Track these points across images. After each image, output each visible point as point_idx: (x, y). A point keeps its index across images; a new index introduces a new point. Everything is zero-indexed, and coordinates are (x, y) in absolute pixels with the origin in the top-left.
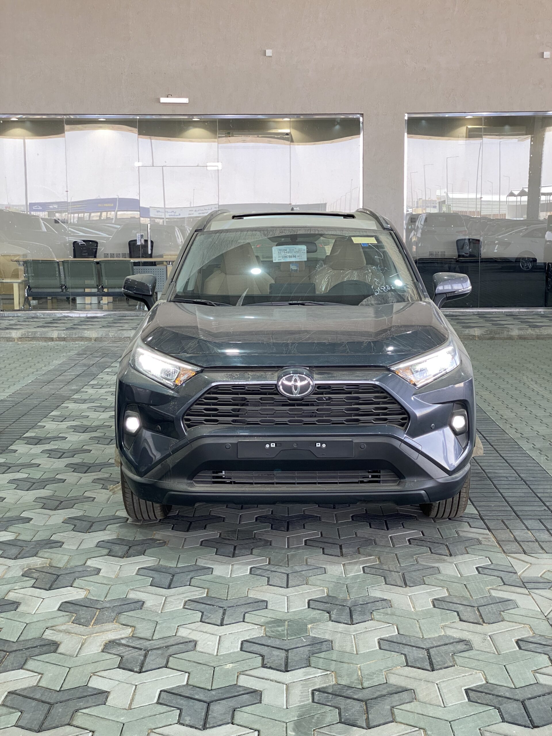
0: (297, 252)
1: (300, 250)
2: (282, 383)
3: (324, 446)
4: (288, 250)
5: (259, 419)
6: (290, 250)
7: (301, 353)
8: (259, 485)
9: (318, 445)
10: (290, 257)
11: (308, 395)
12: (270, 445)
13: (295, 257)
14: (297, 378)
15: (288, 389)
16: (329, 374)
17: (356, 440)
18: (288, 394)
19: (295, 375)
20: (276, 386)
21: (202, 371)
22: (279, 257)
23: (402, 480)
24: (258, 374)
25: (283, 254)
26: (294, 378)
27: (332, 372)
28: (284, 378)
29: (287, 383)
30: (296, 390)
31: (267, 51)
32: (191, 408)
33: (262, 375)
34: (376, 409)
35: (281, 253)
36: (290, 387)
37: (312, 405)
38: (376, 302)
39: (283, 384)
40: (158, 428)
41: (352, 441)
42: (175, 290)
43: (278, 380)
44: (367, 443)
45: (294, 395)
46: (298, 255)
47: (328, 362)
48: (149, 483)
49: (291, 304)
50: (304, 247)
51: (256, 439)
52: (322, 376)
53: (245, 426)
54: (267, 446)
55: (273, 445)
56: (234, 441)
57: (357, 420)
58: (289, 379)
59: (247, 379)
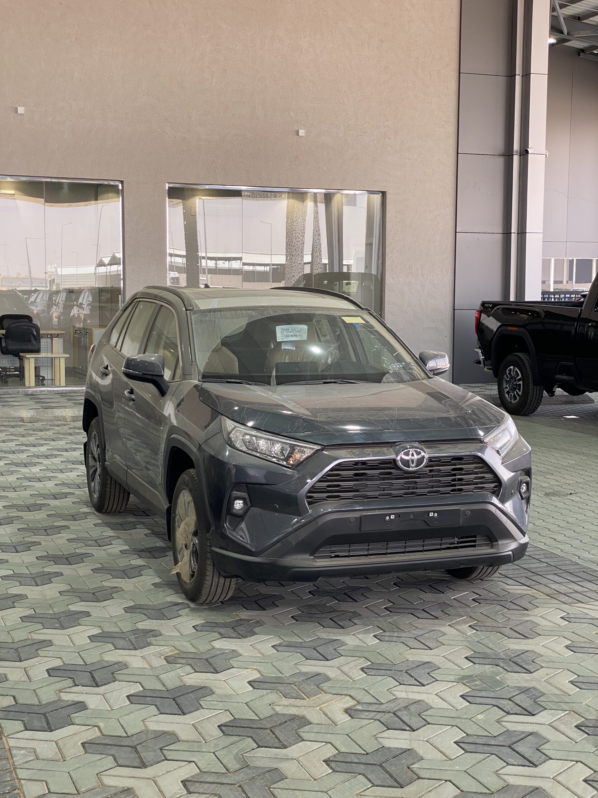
0: (298, 331)
1: (301, 329)
2: (401, 457)
3: (436, 515)
4: (290, 330)
5: (377, 493)
6: (292, 329)
7: (407, 429)
8: (373, 556)
9: (431, 514)
10: (292, 336)
11: (421, 469)
12: (390, 517)
13: (296, 336)
14: (414, 453)
15: (406, 463)
16: (436, 447)
17: (462, 508)
18: (406, 468)
19: (411, 450)
20: (395, 460)
21: (322, 450)
22: (282, 336)
23: (494, 543)
24: (376, 450)
25: (285, 333)
26: (410, 453)
27: (438, 446)
28: (402, 453)
29: (406, 458)
30: (413, 464)
31: (19, 108)
32: (315, 485)
33: (380, 451)
34: (476, 478)
35: (283, 332)
36: (408, 461)
37: (424, 477)
38: (394, 380)
39: (401, 459)
40: (276, 507)
41: (459, 509)
42: (199, 371)
43: (397, 455)
44: (470, 510)
45: (411, 469)
46: (298, 334)
47: (434, 437)
48: (267, 562)
49: (325, 383)
50: (305, 327)
51: (377, 512)
52: (432, 450)
53: (365, 500)
54: (388, 518)
55: (393, 517)
56: (357, 515)
57: (461, 490)
58: (407, 454)
59: (368, 455)
